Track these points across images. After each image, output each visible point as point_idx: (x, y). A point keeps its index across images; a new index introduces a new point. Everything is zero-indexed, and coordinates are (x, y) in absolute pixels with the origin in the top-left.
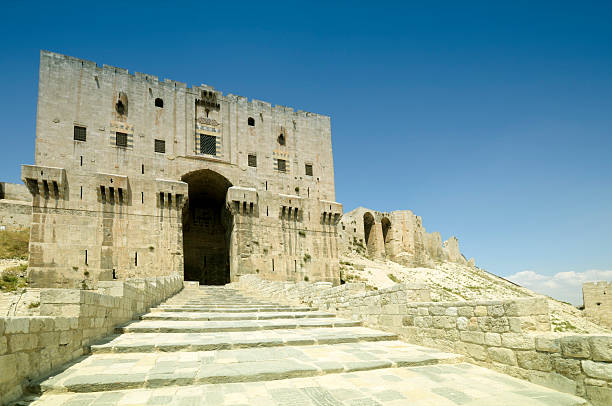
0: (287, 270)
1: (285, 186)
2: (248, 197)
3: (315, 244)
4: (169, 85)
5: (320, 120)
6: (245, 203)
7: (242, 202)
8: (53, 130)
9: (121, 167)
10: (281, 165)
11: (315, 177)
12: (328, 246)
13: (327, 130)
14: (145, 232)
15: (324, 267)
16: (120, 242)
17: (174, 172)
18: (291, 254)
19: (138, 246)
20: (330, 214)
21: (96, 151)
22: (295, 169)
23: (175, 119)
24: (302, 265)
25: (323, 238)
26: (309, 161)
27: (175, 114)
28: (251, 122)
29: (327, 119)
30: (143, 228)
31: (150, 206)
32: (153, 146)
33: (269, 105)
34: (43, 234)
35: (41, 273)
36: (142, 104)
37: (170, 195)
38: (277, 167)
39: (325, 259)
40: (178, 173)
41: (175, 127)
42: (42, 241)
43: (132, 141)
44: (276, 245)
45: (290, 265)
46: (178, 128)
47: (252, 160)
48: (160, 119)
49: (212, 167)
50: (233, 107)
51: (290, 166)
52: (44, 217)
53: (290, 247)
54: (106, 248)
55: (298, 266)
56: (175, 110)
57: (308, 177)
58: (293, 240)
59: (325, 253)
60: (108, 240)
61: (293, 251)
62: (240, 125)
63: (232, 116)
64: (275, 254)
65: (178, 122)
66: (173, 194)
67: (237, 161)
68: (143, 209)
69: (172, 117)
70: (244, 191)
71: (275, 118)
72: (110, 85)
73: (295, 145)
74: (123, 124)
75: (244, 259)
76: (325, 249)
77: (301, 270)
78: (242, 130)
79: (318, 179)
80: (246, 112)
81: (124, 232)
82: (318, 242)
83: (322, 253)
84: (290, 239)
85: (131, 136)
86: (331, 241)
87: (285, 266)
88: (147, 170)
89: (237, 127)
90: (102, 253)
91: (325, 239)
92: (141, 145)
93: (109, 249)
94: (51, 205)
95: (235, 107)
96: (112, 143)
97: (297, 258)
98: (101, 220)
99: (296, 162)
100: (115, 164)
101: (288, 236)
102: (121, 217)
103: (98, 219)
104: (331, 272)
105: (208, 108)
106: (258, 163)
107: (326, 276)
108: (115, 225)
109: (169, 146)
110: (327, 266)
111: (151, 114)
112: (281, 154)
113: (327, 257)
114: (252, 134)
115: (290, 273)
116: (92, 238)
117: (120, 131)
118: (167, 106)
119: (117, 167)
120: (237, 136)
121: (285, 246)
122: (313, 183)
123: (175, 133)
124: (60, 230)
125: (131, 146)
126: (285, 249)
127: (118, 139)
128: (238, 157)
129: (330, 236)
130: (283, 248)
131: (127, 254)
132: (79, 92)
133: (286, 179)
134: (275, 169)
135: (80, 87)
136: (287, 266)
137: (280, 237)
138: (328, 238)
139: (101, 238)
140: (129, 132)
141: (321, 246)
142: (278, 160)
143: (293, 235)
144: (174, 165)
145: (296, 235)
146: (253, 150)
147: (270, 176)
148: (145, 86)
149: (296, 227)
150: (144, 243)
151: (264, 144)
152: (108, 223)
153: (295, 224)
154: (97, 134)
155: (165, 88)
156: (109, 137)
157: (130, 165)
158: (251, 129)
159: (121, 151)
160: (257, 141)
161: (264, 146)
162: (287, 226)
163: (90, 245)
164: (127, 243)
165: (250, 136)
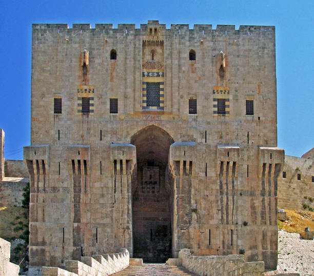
0: (223, 243)
1: (224, 133)
2: (187, 153)
3: (253, 207)
4: (121, 30)
6: (185, 162)
7: (182, 162)
8: (41, 106)
9: (85, 136)
10: (222, 107)
11: (256, 115)
12: (267, 210)
14: (103, 205)
15: (260, 237)
16: (86, 218)
17: (125, 133)
19: (98, 221)
20: (270, 166)
21: (68, 122)
22: (236, 109)
23: (125, 71)
25: (261, 199)
27: (126, 63)
28: (192, 55)
30: (101, 201)
31: (106, 177)
32: (108, 107)
34: (37, 213)
35: (37, 250)
37: (121, 161)
38: (216, 109)
40: (128, 134)
41: (126, 80)
42: (37, 221)
44: (214, 212)
45: (226, 236)
46: (128, 81)
47: (193, 106)
48: (114, 74)
49: (156, 122)
51: (230, 105)
52: (37, 197)
53: (227, 217)
54: (76, 225)
55: (235, 237)
56: (126, 59)
57: (249, 117)
58: (231, 204)
59: (263, 218)
60: (77, 219)
61: (230, 218)
62: (182, 62)
63: (174, 52)
64: (214, 222)
65: (128, 73)
66: (124, 161)
67: (179, 110)
68: (101, 180)
69: (122, 68)
70: (184, 146)
72: (77, 45)
73: (235, 76)
74: (86, 87)
75: (182, 231)
76: (263, 213)
77: (237, 242)
78: (183, 69)
79: (259, 118)
80: (188, 43)
81: (88, 208)
82: (256, 205)
83: (260, 219)
84: (227, 204)
85: (93, 99)
86: (270, 202)
87: (222, 237)
88: (105, 136)
89: (179, 65)
90: (74, 230)
91: (263, 200)
92: (100, 107)
93: (78, 226)
94: (41, 185)
95: (177, 41)
96: (79, 111)
97: (233, 227)
98: (73, 196)
99: (236, 99)
100: (81, 133)
101: (225, 200)
102: (86, 192)
103: (70, 196)
104: (269, 242)
105: (153, 48)
106: (198, 108)
107: (263, 248)
108: (81, 201)
109: (120, 104)
110: (264, 236)
111: (107, 70)
112: (221, 91)
113: (265, 224)
114: (193, 72)
115: (226, 247)
116: (67, 215)
117: (85, 95)
118: (120, 56)
119: (82, 136)
120: (179, 77)
121: (222, 213)
122: (254, 124)
123: (126, 87)
124: (46, 209)
125: (93, 111)
126: (222, 217)
127: (83, 105)
128: (179, 104)
129: (270, 195)
130: (220, 215)
131: (90, 230)
132: (57, 61)
133: (226, 123)
134: (215, 112)
135: (57, 55)
136: (224, 237)
137: (217, 201)
138: (266, 198)
139: (73, 215)
140: (91, 95)
141: (259, 210)
142: (218, 100)
143: (230, 197)
144: (125, 125)
145: (233, 197)
146: (194, 92)
147: (209, 123)
148: (103, 38)
149: (233, 186)
150: (103, 218)
151: (204, 82)
152: (77, 199)
153: (233, 183)
154: (69, 103)
155: (118, 35)
156: (77, 104)
157: (92, 132)
158: (192, 65)
159: (85, 117)
160: (198, 79)
161: (204, 85)
162: (225, 186)
163: (66, 223)
164: (90, 218)
165: (191, 75)
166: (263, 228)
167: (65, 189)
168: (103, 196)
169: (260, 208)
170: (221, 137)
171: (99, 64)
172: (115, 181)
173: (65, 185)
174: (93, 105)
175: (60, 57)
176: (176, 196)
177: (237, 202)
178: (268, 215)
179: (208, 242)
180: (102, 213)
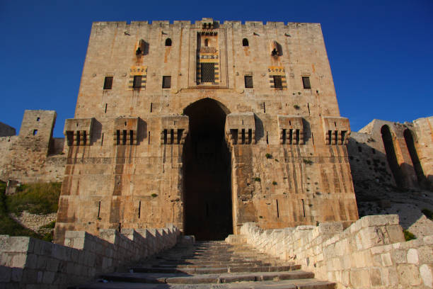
0: (294, 214)
1: (283, 105)
2: (246, 123)
3: (323, 175)
4: (177, 25)
5: (311, 28)
6: (243, 130)
7: (240, 130)
8: (90, 84)
9: (135, 108)
10: (278, 83)
11: (314, 90)
12: (340, 177)
13: (320, 37)
14: (149, 176)
15: (337, 207)
16: (129, 190)
17: (177, 105)
18: (297, 192)
19: (142, 194)
20: (336, 133)
21: (118, 97)
22: (293, 85)
23: (180, 54)
24: (310, 206)
25: (331, 165)
26: (306, 72)
27: (180, 49)
28: (245, 43)
29: (317, 26)
30: (148, 172)
31: (155, 147)
32: (161, 83)
33: (261, 23)
34: (71, 186)
35: (64, 228)
36: (156, 45)
37: (172, 130)
38: (273, 84)
39: (339, 196)
40: (181, 106)
41: (180, 61)
42: (69, 194)
43: (145, 82)
44: (280, 180)
45: (297, 207)
46: (183, 62)
47: (248, 82)
48: (169, 57)
49: (211, 95)
50: (229, 32)
51: (288, 81)
52: (74, 168)
53: (296, 185)
54: (115, 198)
55: (307, 207)
56: (181, 46)
57: (307, 91)
58: (298, 171)
59: (336, 185)
60: (118, 191)
61: (299, 187)
62: (236, 48)
63: (229, 40)
64: (279, 192)
65: (183, 55)
66: (176, 130)
67: (235, 85)
68: (149, 150)
69: (178, 52)
70: (241, 116)
71: (266, 35)
72: (133, 36)
73: (289, 58)
74: (139, 68)
75: (244, 202)
76: (336, 181)
77: (310, 213)
78: (237, 52)
79: (317, 92)
80: (241, 34)
81: (132, 179)
82: (327, 172)
83: (334, 187)
84: (294, 171)
85: (145, 77)
86: (341, 169)
87: (292, 208)
88: (155, 108)
89: (233, 50)
90: (112, 204)
91: (334, 167)
92: (152, 84)
93: (118, 199)
94: (80, 155)
95: (230, 32)
96: (130, 87)
97: (304, 197)
98: (114, 166)
99: (293, 76)
100: (130, 106)
101: (291, 168)
102: (130, 162)
103: (112, 166)
104: (347, 213)
105: (207, 37)
106: (255, 83)
107: (342, 219)
108: (124, 172)
109: (174, 81)
110: (341, 205)
111: (161, 54)
112: (277, 70)
113: (340, 192)
114: (247, 55)
115: (298, 219)
116: (105, 188)
117: (137, 74)
118: (175, 44)
119: (132, 109)
120: (234, 59)
121: (290, 182)
122: (313, 97)
123: (180, 67)
124: (83, 181)
125: (144, 87)
126: (290, 185)
127: (134, 82)
128: (235, 80)
129: (340, 162)
130: (287, 184)
131: (132, 204)
132: (112, 48)
133: (284, 96)
134: (272, 87)
135: (113, 44)
136: (294, 208)
137: (283, 170)
138: (337, 164)
139: (112, 187)
140: (144, 74)
141: (331, 178)
142: (274, 77)
143: (297, 165)
144: (177, 98)
145: (300, 165)
146: (249, 70)
147: (267, 96)
148: (159, 30)
149: (299, 154)
150: (148, 190)
151: (259, 62)
152: (119, 170)
153: (299, 150)
154: (120, 81)
155: (174, 29)
156: (128, 81)
157: (142, 105)
158: (246, 50)
159: (136, 93)
160: (252, 60)
161: (259, 64)
162: (290, 154)
163: (103, 196)
164: (133, 190)
165: (246, 57)
167: (106, 160)
168: (149, 166)
169: (332, 175)
170: (280, 108)
171: (154, 50)
172: (165, 151)
173: (107, 155)
175: (116, 45)
176: (234, 164)
177: (305, 170)
178: (341, 183)
179: (276, 214)
180: (147, 184)
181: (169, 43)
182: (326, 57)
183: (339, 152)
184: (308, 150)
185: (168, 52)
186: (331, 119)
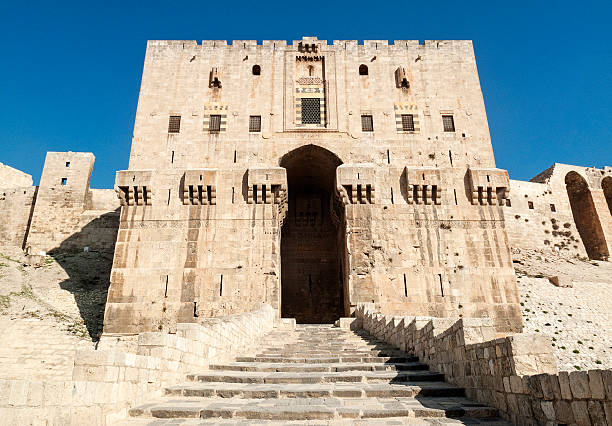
0: (428, 293)
1: (415, 153)
2: (363, 177)
3: (470, 244)
4: (268, 47)
5: (458, 48)
6: (359, 187)
7: (355, 187)
8: (149, 125)
9: (212, 158)
10: (408, 123)
11: (458, 132)
12: (493, 246)
13: (470, 60)
14: (233, 244)
15: (489, 285)
16: (205, 261)
17: (270, 154)
18: (432, 265)
19: (224, 266)
20: (489, 190)
21: (188, 142)
22: (429, 126)
23: (273, 87)
24: (451, 282)
25: (481, 232)
26: (448, 109)
27: (272, 79)
28: (364, 70)
29: (467, 44)
31: (241, 206)
32: (248, 125)
33: (385, 43)
34: (126, 257)
35: (118, 310)
36: (237, 75)
37: (264, 186)
38: (401, 126)
39: (491, 271)
40: (275, 155)
41: (272, 96)
42: (124, 266)
44: (408, 250)
45: (432, 283)
46: (276, 97)
47: (368, 123)
48: (257, 90)
49: (315, 141)
51: (421, 122)
52: (130, 233)
53: (431, 255)
54: (188, 270)
55: (446, 285)
56: (273, 75)
57: (449, 134)
58: (434, 239)
59: (488, 258)
60: (191, 263)
61: (435, 258)
62: (349, 77)
63: (339, 67)
64: (407, 264)
65: (276, 88)
66: (269, 186)
67: (347, 127)
68: (232, 210)
69: (269, 84)
70: (357, 169)
71: (394, 59)
72: (207, 61)
73: (424, 90)
74: (216, 104)
75: (360, 277)
76: (487, 251)
77: (451, 291)
78: (352, 84)
79: (464, 135)
80: (356, 59)
81: (210, 246)
82: (475, 240)
83: (484, 259)
84: (428, 239)
85: (225, 116)
86: (496, 236)
87: (425, 285)
88: (240, 157)
89: (346, 81)
90: (184, 278)
91: (485, 234)
92: (235, 127)
93: (191, 273)
94: (138, 217)
95: (342, 56)
96: (204, 130)
97: (442, 271)
98: (187, 232)
99: (428, 115)
100: (206, 154)
101: (424, 234)
102: (208, 225)
103: (183, 231)
104: (503, 293)
105: (311, 63)
106: (376, 125)
107: (496, 301)
108: (199, 238)
109: (265, 122)
110: (494, 283)
111: (247, 86)
112: (406, 107)
113: (493, 266)
114: (365, 87)
115: (433, 298)
116: (174, 258)
117: (214, 112)
118: (265, 72)
119: (207, 158)
120: (346, 93)
121: (422, 251)
122: (457, 142)
123: (272, 104)
124: (142, 250)
125: (224, 129)
126: (423, 256)
127: (211, 123)
128: (348, 121)
129: (494, 227)
130: (419, 254)
131: (210, 278)
132: (177, 77)
133: (416, 142)
134: (399, 129)
135: (178, 71)
136: (428, 285)
137: (413, 236)
138: (490, 231)
139: (184, 258)
140: (223, 113)
141: (481, 247)
142: (403, 116)
143: (433, 230)
144: (270, 145)
145: (437, 231)
146: (368, 108)
147: (392, 142)
148: (242, 54)
149: (436, 216)
150: (232, 260)
151: (381, 97)
152: (193, 236)
153: (435, 211)
154: (192, 121)
155: (263, 51)
156: (202, 123)
157: (222, 153)
158: (364, 80)
159: (213, 136)
160: (372, 94)
161: (382, 100)
162: (422, 217)
163: (172, 268)
164: (212, 261)
165: (363, 90)
166: (491, 272)
167: (174, 222)
168: (234, 231)
169: (482, 244)
170: (411, 158)
171: (237, 80)
172: (254, 212)
173: (177, 217)
174: (225, 123)
175: (182, 73)
176: (348, 229)
177: (443, 236)
178: (495, 254)
179: (403, 292)
180: (231, 254)
181: (256, 70)
182: (479, 87)
183: (492, 215)
184: (448, 211)
185: (255, 83)
186: (483, 172)
